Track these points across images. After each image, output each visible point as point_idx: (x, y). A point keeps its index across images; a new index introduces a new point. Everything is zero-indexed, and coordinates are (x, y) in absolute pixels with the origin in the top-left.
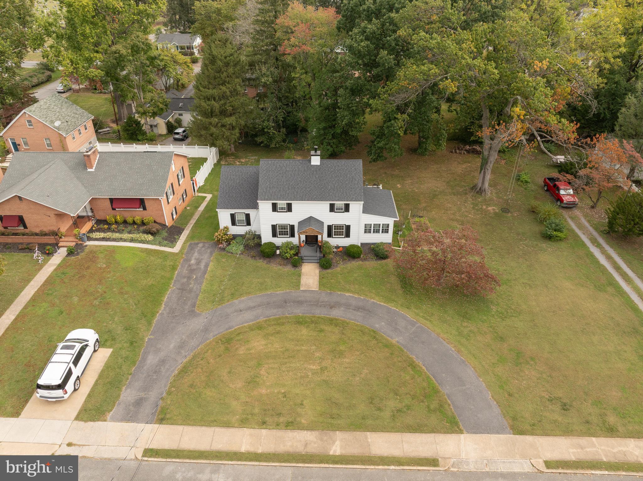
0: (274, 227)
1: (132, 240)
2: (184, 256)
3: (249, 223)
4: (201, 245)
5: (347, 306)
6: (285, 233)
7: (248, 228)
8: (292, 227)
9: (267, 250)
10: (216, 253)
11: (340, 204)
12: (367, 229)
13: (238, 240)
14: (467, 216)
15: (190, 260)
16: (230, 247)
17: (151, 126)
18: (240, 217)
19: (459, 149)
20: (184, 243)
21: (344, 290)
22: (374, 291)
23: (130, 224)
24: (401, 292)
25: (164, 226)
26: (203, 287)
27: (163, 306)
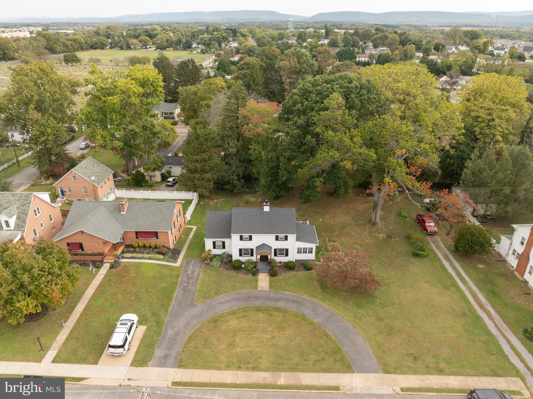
0: (240, 250)
1: (150, 259)
2: (183, 268)
3: (224, 247)
4: (193, 261)
5: (287, 300)
6: (248, 254)
7: (223, 251)
8: (252, 250)
9: (236, 265)
10: (204, 266)
11: (282, 235)
12: (299, 251)
13: (217, 257)
14: (365, 241)
15: (187, 271)
16: (212, 263)
17: (151, 176)
18: (219, 243)
19: (361, 193)
20: (182, 260)
21: (284, 290)
22: (303, 291)
23: (147, 248)
24: (320, 291)
25: (169, 248)
26: (197, 288)
27: (174, 300)
